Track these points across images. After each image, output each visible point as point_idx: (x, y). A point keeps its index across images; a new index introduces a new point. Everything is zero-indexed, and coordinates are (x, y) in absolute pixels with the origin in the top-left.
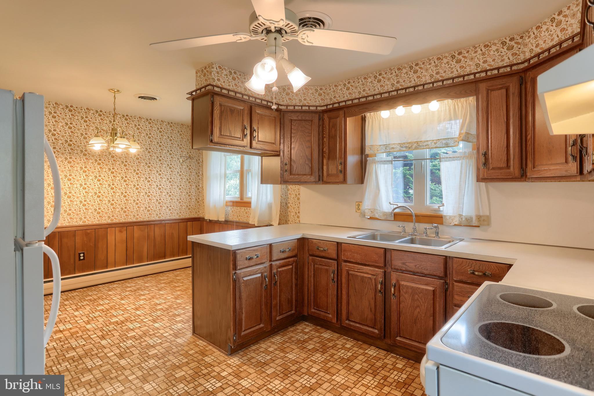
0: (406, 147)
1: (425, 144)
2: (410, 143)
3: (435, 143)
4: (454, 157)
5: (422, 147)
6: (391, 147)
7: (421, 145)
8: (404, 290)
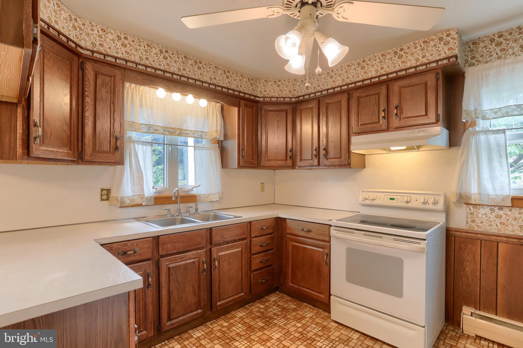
0: (169, 132)
1: (186, 132)
2: (173, 128)
3: (193, 134)
4: (204, 147)
5: (184, 135)
6: (155, 128)
7: (182, 132)
8: (223, 260)
